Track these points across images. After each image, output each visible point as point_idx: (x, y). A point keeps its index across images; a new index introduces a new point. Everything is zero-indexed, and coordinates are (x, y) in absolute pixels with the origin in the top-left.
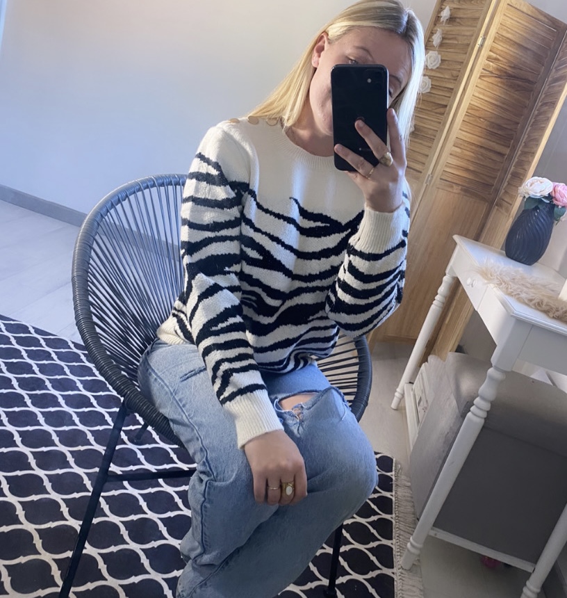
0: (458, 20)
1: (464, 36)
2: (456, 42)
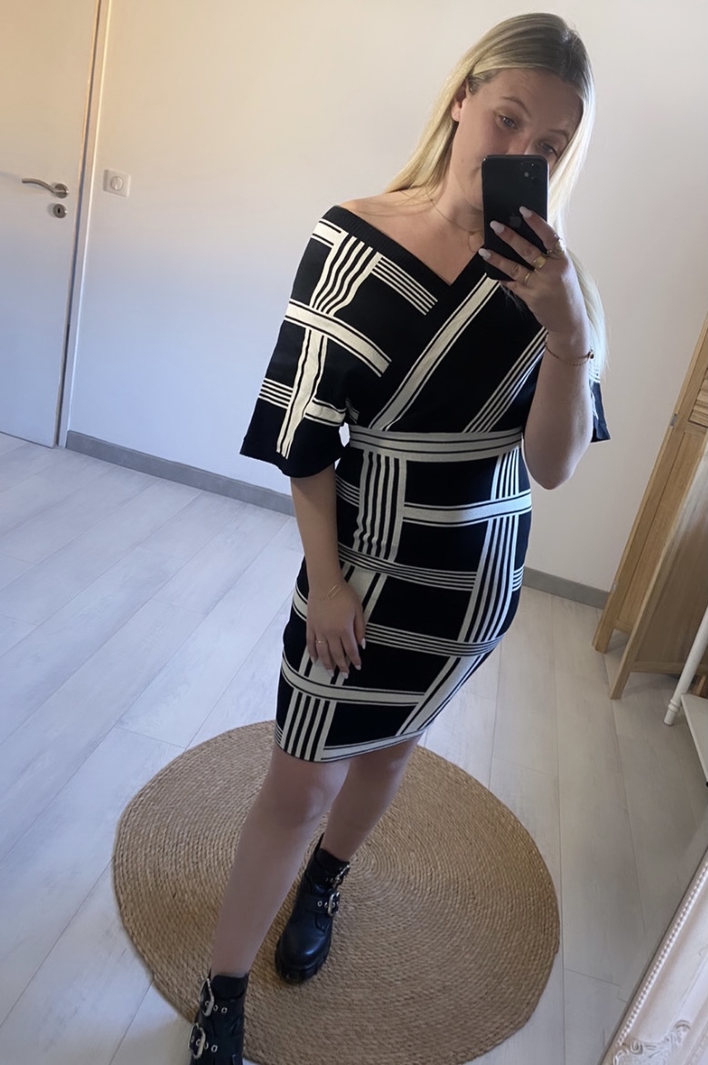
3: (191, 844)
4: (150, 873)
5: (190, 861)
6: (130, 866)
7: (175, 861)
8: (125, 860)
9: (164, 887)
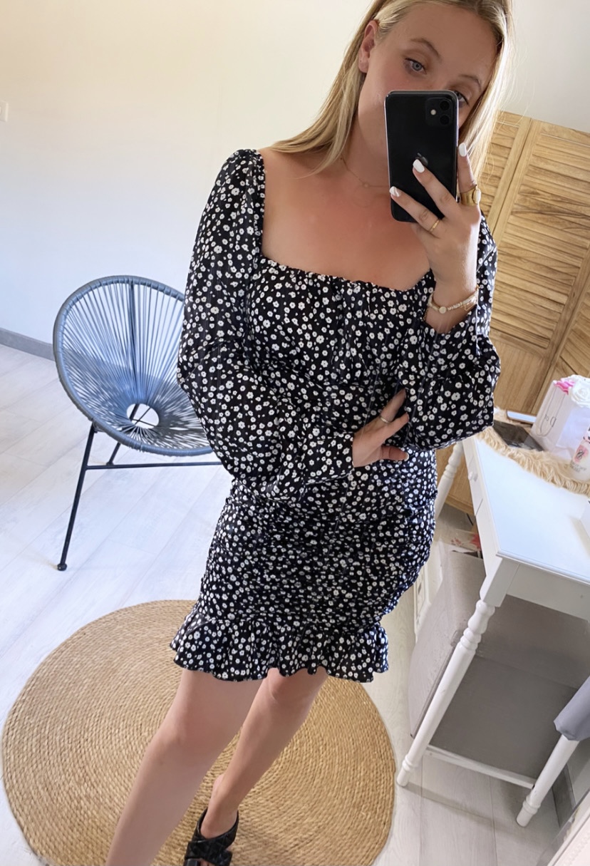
3: (74, 750)
4: (43, 788)
5: (77, 766)
6: (21, 786)
7: (63, 770)
8: (15, 781)
9: (59, 798)
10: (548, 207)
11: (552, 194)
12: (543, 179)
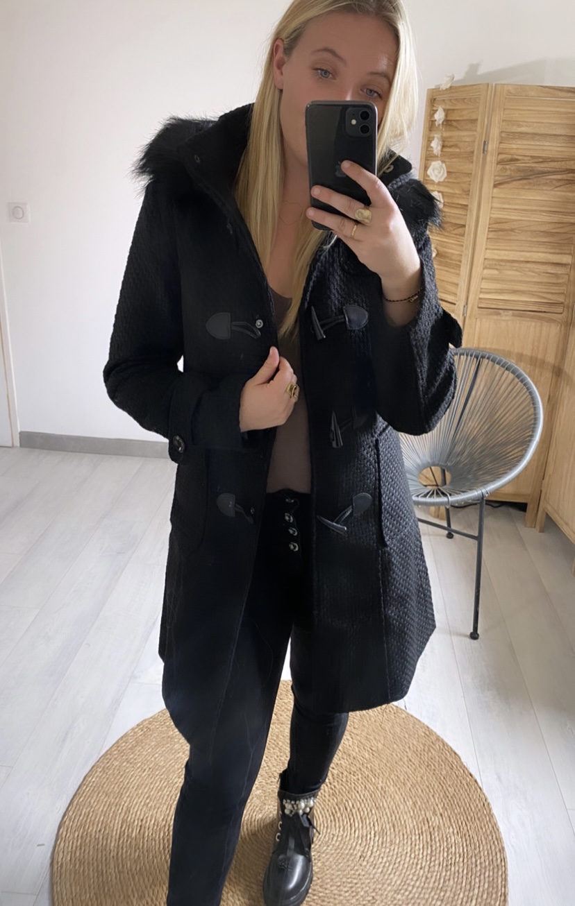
0: (454, 124)
1: (466, 142)
2: (458, 150)
10: (531, 171)
11: (533, 157)
12: (519, 143)
